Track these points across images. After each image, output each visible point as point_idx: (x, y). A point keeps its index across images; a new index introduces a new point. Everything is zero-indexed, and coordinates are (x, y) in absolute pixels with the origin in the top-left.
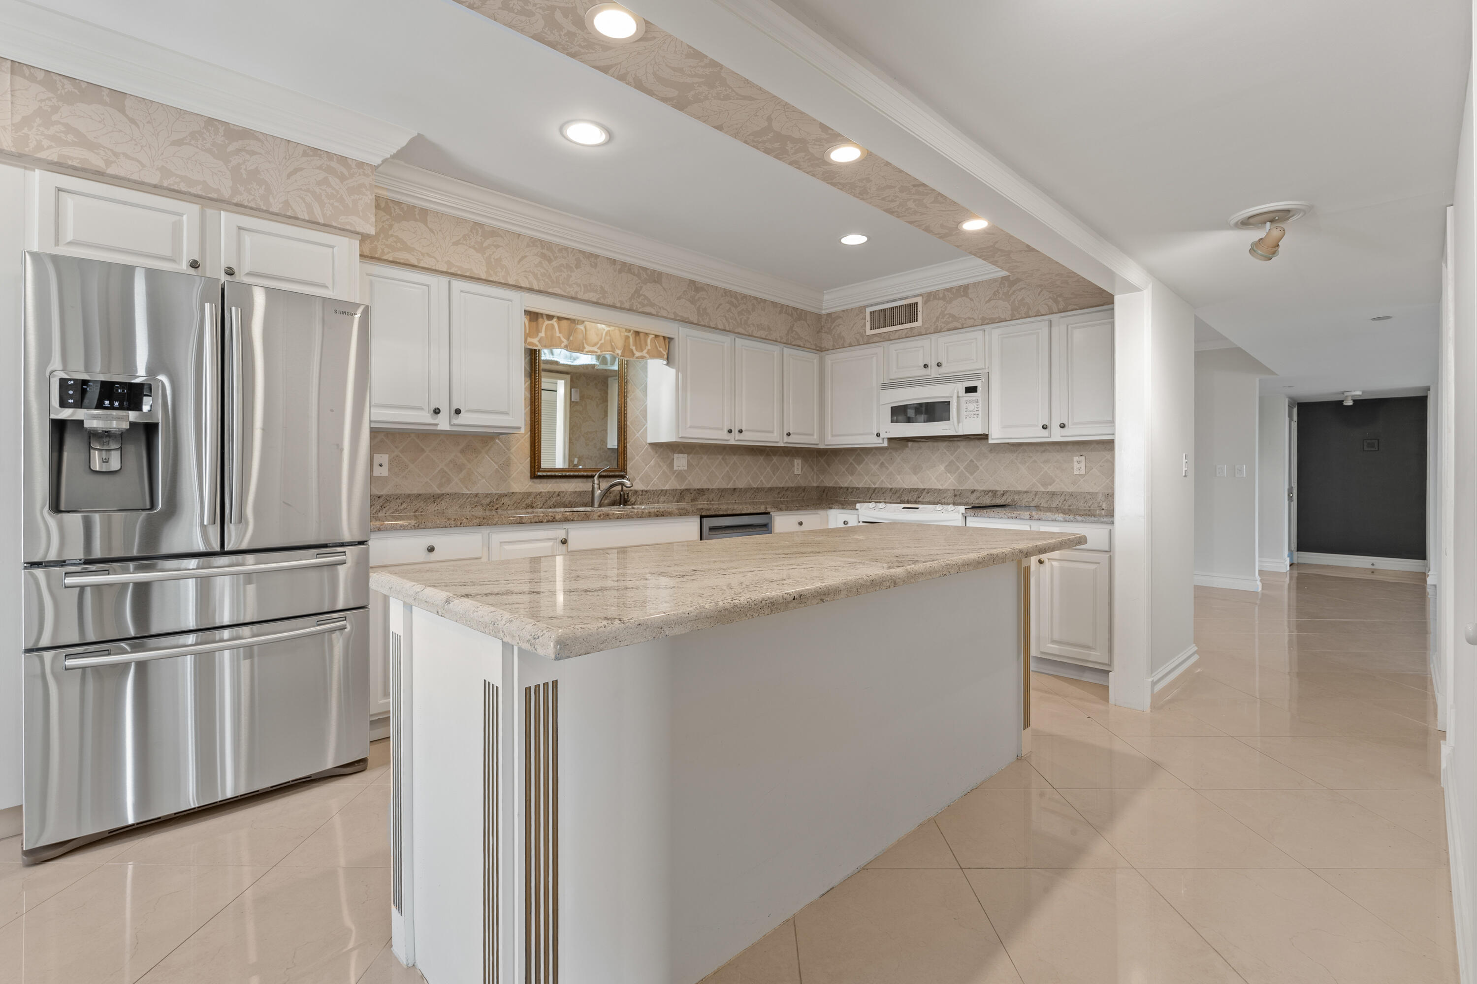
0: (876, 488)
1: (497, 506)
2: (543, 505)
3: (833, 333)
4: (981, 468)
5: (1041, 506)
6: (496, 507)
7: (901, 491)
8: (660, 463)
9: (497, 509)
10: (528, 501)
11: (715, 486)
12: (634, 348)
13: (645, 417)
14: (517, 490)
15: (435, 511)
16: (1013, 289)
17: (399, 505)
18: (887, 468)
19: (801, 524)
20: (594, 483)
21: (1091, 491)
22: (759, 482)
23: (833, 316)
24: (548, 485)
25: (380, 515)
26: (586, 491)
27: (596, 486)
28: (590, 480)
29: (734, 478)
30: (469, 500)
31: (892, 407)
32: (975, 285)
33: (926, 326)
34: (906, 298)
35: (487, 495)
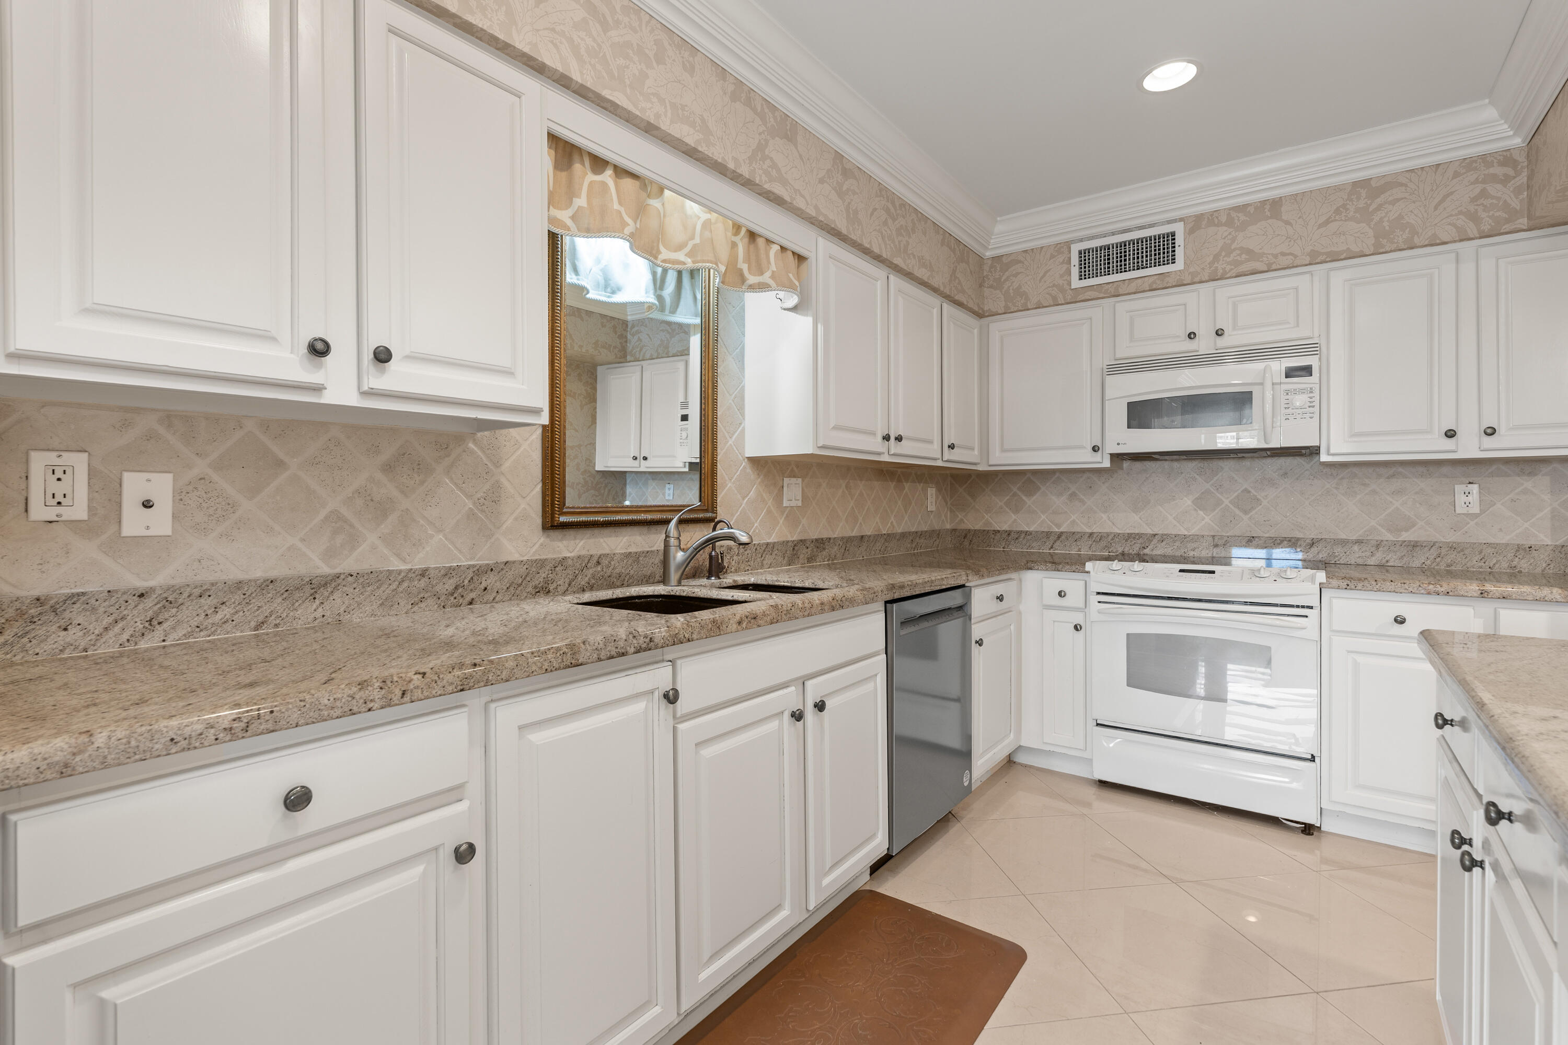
0: (1062, 533)
1: (472, 595)
2: (569, 585)
3: (1006, 287)
4: (1265, 502)
5: (1389, 564)
6: (468, 599)
7: (1110, 537)
8: (764, 495)
9: (471, 603)
10: (539, 580)
11: (837, 533)
12: (745, 267)
13: (741, 408)
14: (516, 557)
15: (315, 619)
16: (1379, 201)
17: (209, 612)
18: (1083, 502)
19: (1000, 598)
20: (667, 536)
21: (1492, 540)
22: (889, 525)
23: (1004, 260)
24: (577, 541)
25: (143, 645)
26: (648, 552)
27: (673, 541)
28: (662, 529)
29: (861, 518)
30: (405, 584)
31: (1129, 404)
32: (1295, 197)
33: (1192, 270)
34: (1151, 226)
35: (448, 572)
